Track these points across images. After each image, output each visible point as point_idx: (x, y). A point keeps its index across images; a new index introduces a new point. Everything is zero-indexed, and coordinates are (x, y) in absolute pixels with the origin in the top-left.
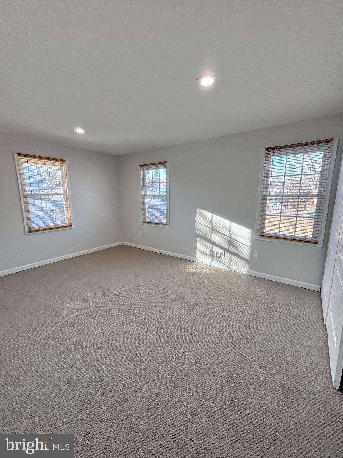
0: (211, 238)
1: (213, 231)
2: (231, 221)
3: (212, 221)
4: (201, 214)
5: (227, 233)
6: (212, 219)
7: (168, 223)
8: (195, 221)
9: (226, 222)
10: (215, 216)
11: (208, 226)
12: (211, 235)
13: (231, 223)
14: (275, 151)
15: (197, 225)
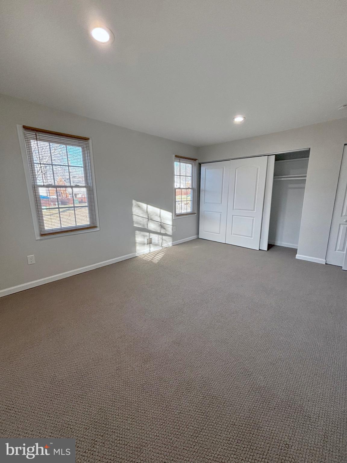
0: (147, 227)
1: (148, 220)
2: (161, 208)
3: (147, 211)
4: (139, 206)
5: (159, 220)
6: (147, 209)
7: (98, 225)
8: (132, 214)
9: (157, 210)
10: (149, 206)
11: (145, 217)
12: (147, 225)
13: (160, 211)
14: (181, 159)
15: (135, 218)
